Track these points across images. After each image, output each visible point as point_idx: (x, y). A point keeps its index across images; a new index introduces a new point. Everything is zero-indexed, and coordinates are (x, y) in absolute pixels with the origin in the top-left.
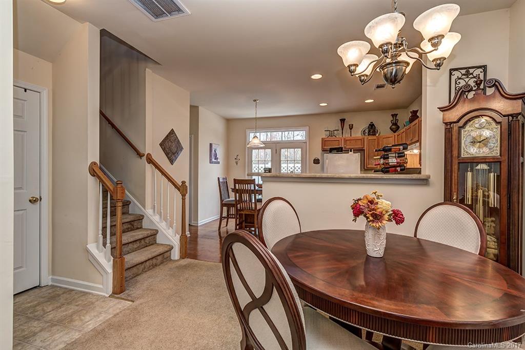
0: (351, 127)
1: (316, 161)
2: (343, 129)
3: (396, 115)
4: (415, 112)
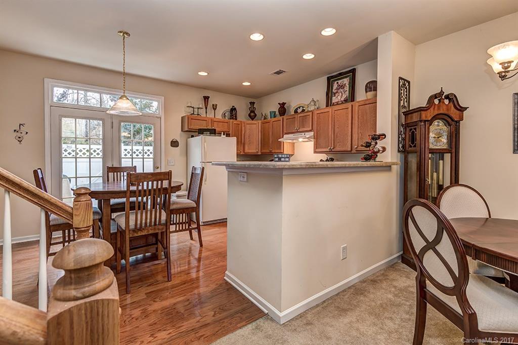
0: (215, 107)
1: (174, 144)
2: (206, 108)
3: (254, 103)
4: (284, 104)
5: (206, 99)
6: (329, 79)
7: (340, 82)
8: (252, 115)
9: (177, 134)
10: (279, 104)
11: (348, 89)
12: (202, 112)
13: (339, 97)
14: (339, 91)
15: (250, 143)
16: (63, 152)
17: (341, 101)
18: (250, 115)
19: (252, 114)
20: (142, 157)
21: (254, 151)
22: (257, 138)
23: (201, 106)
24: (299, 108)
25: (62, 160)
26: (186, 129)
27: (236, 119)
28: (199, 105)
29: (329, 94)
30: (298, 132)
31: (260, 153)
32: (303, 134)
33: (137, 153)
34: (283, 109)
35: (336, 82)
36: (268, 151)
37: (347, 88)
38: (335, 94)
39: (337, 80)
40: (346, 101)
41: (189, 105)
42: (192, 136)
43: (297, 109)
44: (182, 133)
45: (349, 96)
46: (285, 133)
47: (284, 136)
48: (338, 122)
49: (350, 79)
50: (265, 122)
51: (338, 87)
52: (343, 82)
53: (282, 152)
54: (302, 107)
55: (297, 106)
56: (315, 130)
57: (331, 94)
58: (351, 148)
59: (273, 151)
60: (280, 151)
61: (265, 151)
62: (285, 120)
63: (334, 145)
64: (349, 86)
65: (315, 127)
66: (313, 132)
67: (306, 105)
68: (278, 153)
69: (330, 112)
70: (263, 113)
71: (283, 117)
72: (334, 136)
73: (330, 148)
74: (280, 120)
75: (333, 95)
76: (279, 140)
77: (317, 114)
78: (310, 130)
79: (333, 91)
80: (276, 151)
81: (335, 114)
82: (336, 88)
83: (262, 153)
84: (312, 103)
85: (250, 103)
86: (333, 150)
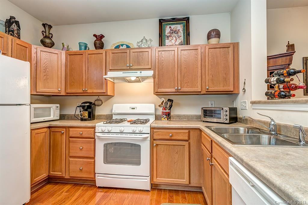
3: (50, 27)
4: (102, 36)
6: (160, 21)
7: (172, 26)
8: (48, 43)
10: (95, 35)
11: (182, 35)
13: (173, 41)
15: (47, 79)
17: (176, 45)
18: (42, 41)
21: (55, 91)
22: (59, 73)
24: (122, 45)
31: (63, 93)
32: (139, 72)
34: (99, 43)
35: (168, 26)
36: (80, 91)
37: (181, 33)
38: (168, 37)
39: (170, 24)
43: (119, 46)
45: (184, 41)
46: (110, 70)
47: (108, 72)
48: (185, 62)
49: (184, 26)
50: (75, 54)
51: (171, 32)
52: (176, 28)
53: (105, 93)
54: (126, 45)
55: (118, 43)
56: (156, 69)
57: (163, 37)
58: (200, 89)
59: (88, 92)
60: (102, 91)
61: (73, 91)
62: (110, 55)
63: (181, 85)
64: (183, 32)
65: (156, 66)
66: (153, 71)
67: (131, 44)
68: (99, 95)
69: (176, 51)
70: (65, 44)
71: (100, 51)
72: (181, 76)
73: (176, 88)
74: (102, 54)
75: (166, 38)
76: (104, 77)
77: (159, 51)
78: (149, 67)
79: (166, 34)
80: (95, 91)
81: (181, 54)
82: (168, 32)
83: (67, 93)
84: (144, 41)
85: (44, 25)
86: (180, 91)
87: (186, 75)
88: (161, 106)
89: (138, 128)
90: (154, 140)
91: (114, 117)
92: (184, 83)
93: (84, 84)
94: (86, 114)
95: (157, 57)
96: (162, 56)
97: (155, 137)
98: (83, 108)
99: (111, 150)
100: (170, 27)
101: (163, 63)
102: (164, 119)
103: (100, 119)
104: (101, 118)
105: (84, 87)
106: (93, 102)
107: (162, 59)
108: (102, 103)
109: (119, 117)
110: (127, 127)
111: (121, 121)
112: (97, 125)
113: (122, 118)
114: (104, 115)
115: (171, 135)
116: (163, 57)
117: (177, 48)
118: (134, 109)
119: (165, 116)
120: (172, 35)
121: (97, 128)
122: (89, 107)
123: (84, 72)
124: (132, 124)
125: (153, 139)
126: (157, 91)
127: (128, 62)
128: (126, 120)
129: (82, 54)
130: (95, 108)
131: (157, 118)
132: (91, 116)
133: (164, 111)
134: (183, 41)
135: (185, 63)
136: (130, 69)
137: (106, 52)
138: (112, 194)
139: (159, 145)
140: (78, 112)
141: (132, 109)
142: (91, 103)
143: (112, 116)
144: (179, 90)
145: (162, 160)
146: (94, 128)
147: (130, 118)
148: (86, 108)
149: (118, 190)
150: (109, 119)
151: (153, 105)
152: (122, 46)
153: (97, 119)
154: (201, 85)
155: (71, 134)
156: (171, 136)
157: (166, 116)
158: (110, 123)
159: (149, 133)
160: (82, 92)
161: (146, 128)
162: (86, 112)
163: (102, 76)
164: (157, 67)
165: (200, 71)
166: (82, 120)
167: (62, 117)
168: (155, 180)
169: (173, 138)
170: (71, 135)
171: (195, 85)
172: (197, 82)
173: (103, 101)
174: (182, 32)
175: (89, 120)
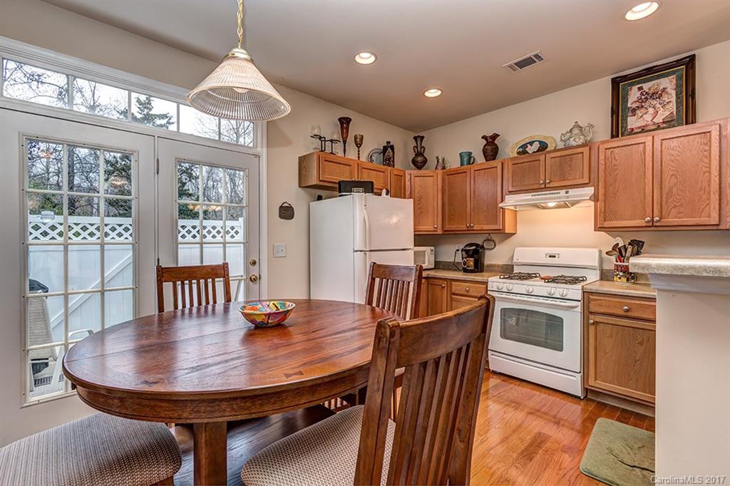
0: (359, 144)
1: (286, 212)
2: (345, 142)
3: (422, 138)
4: (495, 136)
5: (344, 122)
6: (615, 82)
7: (646, 86)
8: (419, 162)
9: (291, 193)
10: (484, 137)
11: (674, 99)
12: (338, 149)
13: (648, 118)
14: (646, 105)
15: (421, 213)
16: (31, 230)
17: (654, 124)
18: (414, 162)
19: (420, 159)
20: (222, 240)
21: (431, 228)
22: (435, 204)
23: (335, 137)
24: (531, 143)
25: (28, 248)
26: (314, 181)
27: (394, 166)
28: (333, 134)
29: (618, 111)
30: (546, 188)
31: (440, 232)
33: (214, 232)
34: (491, 147)
35: (635, 88)
36: (463, 227)
37: (671, 96)
38: (634, 111)
39: (639, 83)
40: (669, 123)
41: (316, 132)
42: (320, 198)
43: (524, 146)
44: (300, 189)
45: (679, 112)
46: (509, 192)
47: (506, 196)
48: (672, 164)
49: (679, 78)
50: (455, 173)
51: (643, 97)
52: (656, 87)
53: (500, 230)
54: (539, 141)
55: (523, 140)
56: (600, 184)
57: (622, 112)
58: (717, 218)
59: (475, 228)
60: (496, 227)
61: (454, 227)
62: (510, 167)
63: (661, 212)
64: (676, 92)
65: (600, 178)
66: (593, 188)
67: (549, 137)
68: (490, 232)
69: (649, 144)
70: (440, 157)
71: (493, 163)
72: (661, 193)
73: (648, 218)
74: (496, 167)
75: (630, 114)
76: (500, 205)
77: (606, 149)
78: (585, 182)
79: (629, 105)
80: (486, 227)
81: (663, 147)
82: (636, 99)
83: (445, 231)
84: (576, 131)
85: (415, 138)
86: (658, 224)
87: (674, 190)
88: (611, 253)
89: (558, 290)
90: (591, 313)
91: (517, 270)
92: (668, 207)
93: (468, 217)
94: (471, 262)
95: (603, 162)
96: (615, 158)
97: (593, 309)
98: (466, 253)
99: (513, 321)
100: (640, 89)
101: (617, 172)
102: (620, 278)
103: (491, 271)
104: (493, 269)
105: (468, 222)
106: (481, 244)
107: (614, 162)
108: (495, 245)
109: (525, 270)
110: (538, 287)
111: (529, 276)
112: (490, 279)
113: (530, 273)
114: (498, 266)
115: (626, 308)
116: (617, 158)
117: (650, 138)
118: (555, 257)
119: (621, 274)
120: (643, 104)
121: (489, 284)
122: (476, 252)
123: (468, 198)
124: (548, 282)
125: (587, 312)
126: (601, 226)
127: (542, 177)
128: (538, 275)
129: (465, 172)
130: (484, 253)
131: (605, 276)
132: (479, 267)
133: (619, 263)
134: (675, 113)
135: (673, 167)
136: (545, 188)
137: (502, 164)
138: (512, 385)
139: (601, 324)
140: (459, 259)
141: (550, 256)
142: (477, 245)
143: (513, 268)
144: (657, 221)
145: (607, 351)
146: (486, 283)
147: (546, 273)
148: (471, 253)
149: (523, 383)
150: (508, 271)
151: (596, 252)
152: (531, 145)
153: (487, 271)
154: (720, 210)
155: (454, 289)
156: (627, 311)
157: (624, 272)
158: (510, 278)
159: (580, 301)
160: (466, 229)
161: (575, 292)
162: (472, 259)
163: (497, 205)
164: (603, 180)
165: (717, 179)
166: (465, 271)
167: (438, 265)
168: (592, 382)
169: (629, 314)
170: (453, 291)
171: (702, 212)
172: (708, 204)
173: (497, 242)
174: (674, 93)
175: (475, 272)
